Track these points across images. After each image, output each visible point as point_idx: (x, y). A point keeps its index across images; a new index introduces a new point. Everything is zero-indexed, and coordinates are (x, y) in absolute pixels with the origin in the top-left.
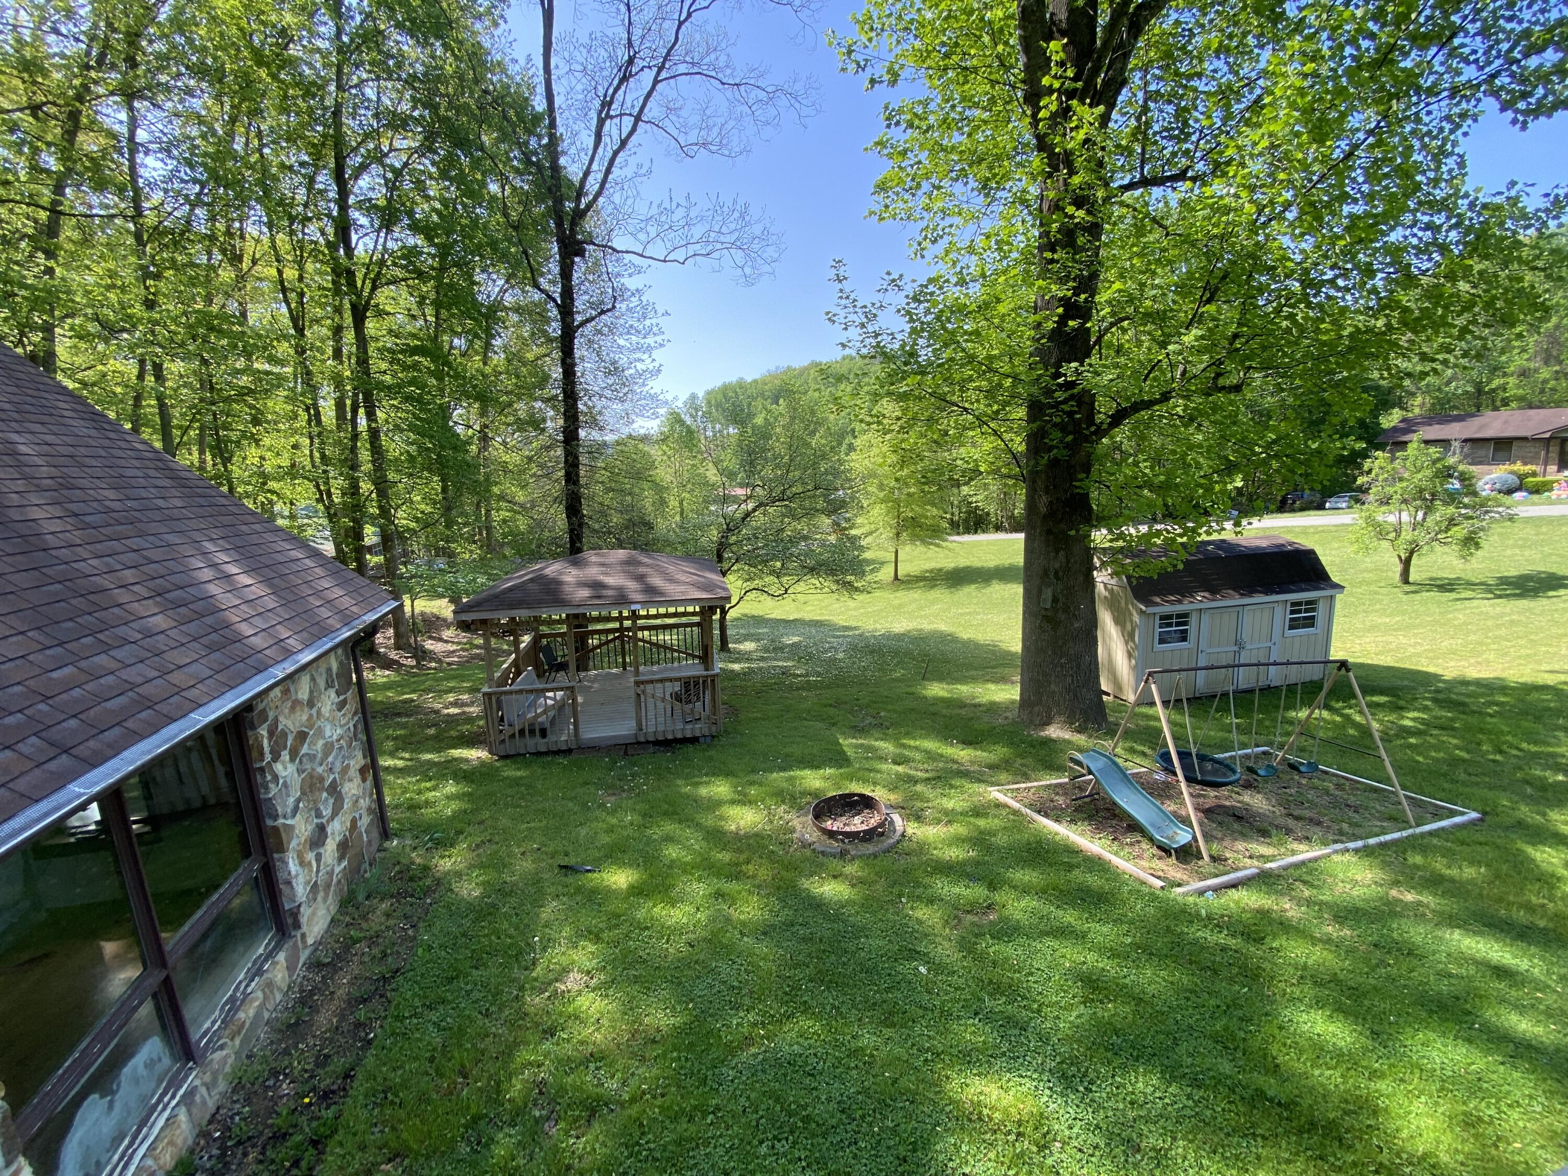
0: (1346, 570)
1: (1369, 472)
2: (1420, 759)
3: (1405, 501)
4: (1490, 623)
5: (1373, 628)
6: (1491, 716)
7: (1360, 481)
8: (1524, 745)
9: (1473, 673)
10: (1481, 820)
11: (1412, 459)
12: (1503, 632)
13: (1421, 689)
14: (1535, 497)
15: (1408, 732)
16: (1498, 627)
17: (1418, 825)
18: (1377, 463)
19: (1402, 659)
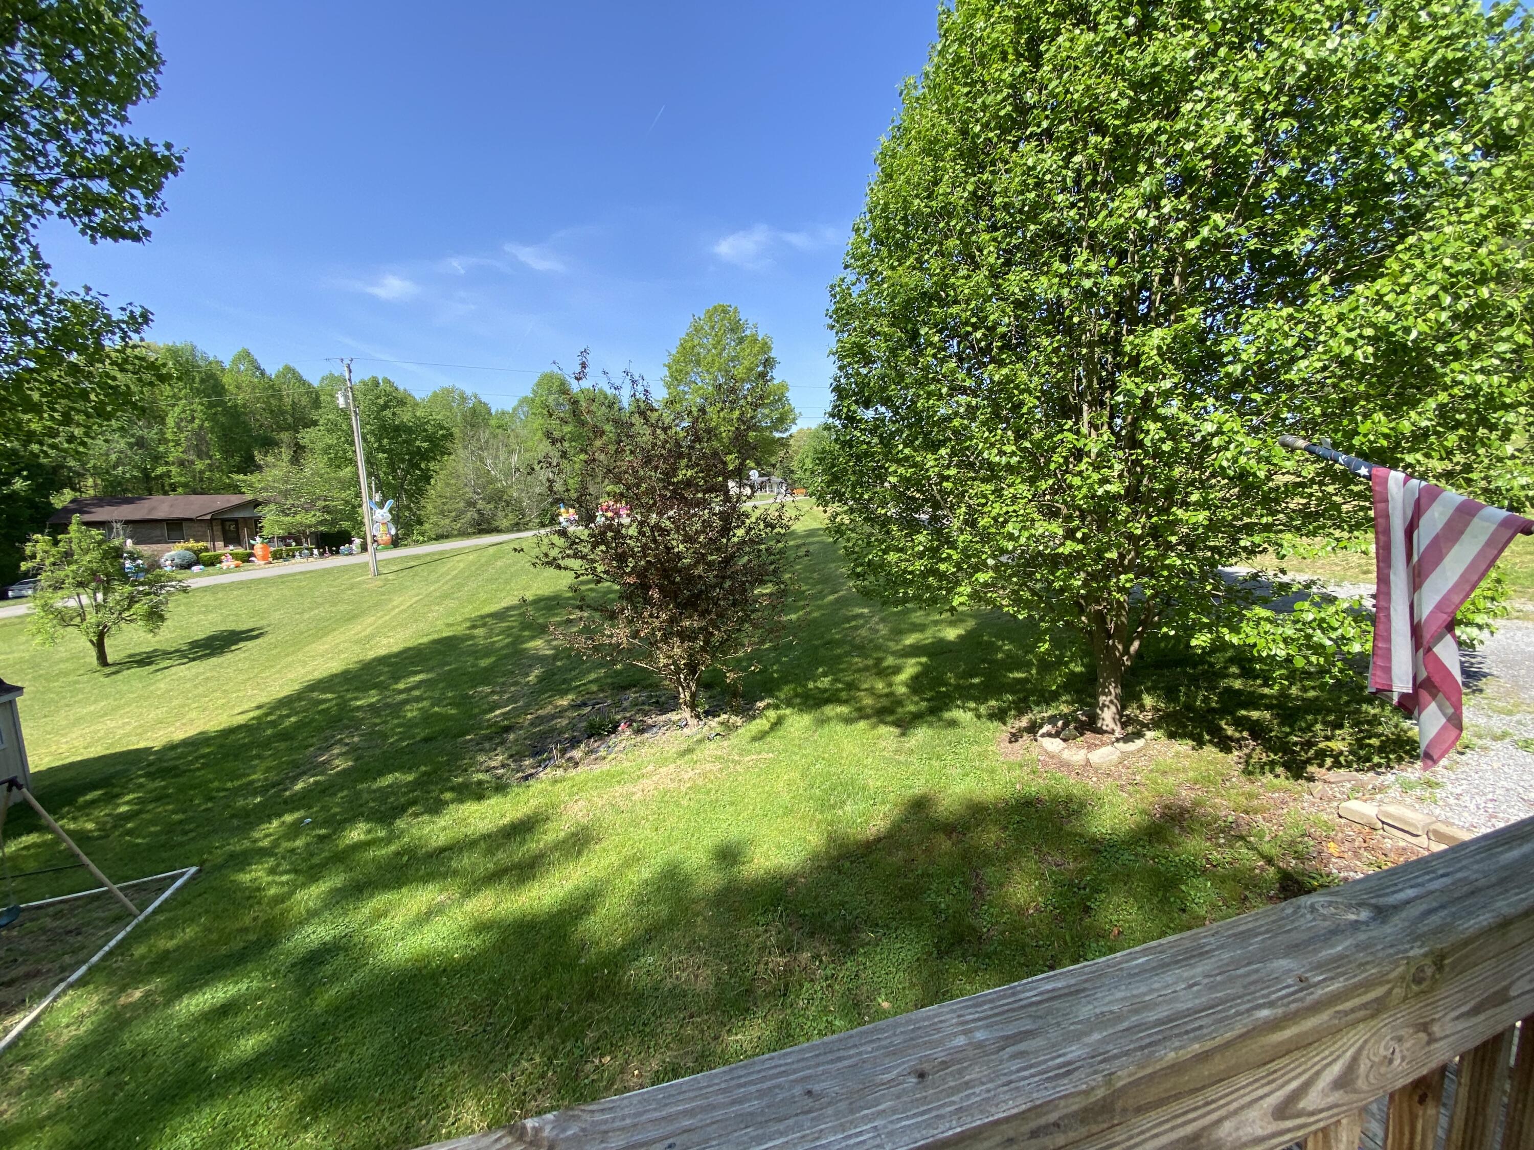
0: (38, 665)
1: (34, 556)
2: (139, 841)
3: (80, 584)
4: (188, 685)
5: (78, 721)
6: (198, 769)
7: (24, 566)
8: (229, 785)
9: (179, 734)
10: (199, 871)
11: (75, 541)
12: (201, 690)
13: (134, 769)
14: (211, 569)
15: (127, 817)
16: (196, 686)
17: (142, 911)
18: (39, 546)
19: (112, 744)
